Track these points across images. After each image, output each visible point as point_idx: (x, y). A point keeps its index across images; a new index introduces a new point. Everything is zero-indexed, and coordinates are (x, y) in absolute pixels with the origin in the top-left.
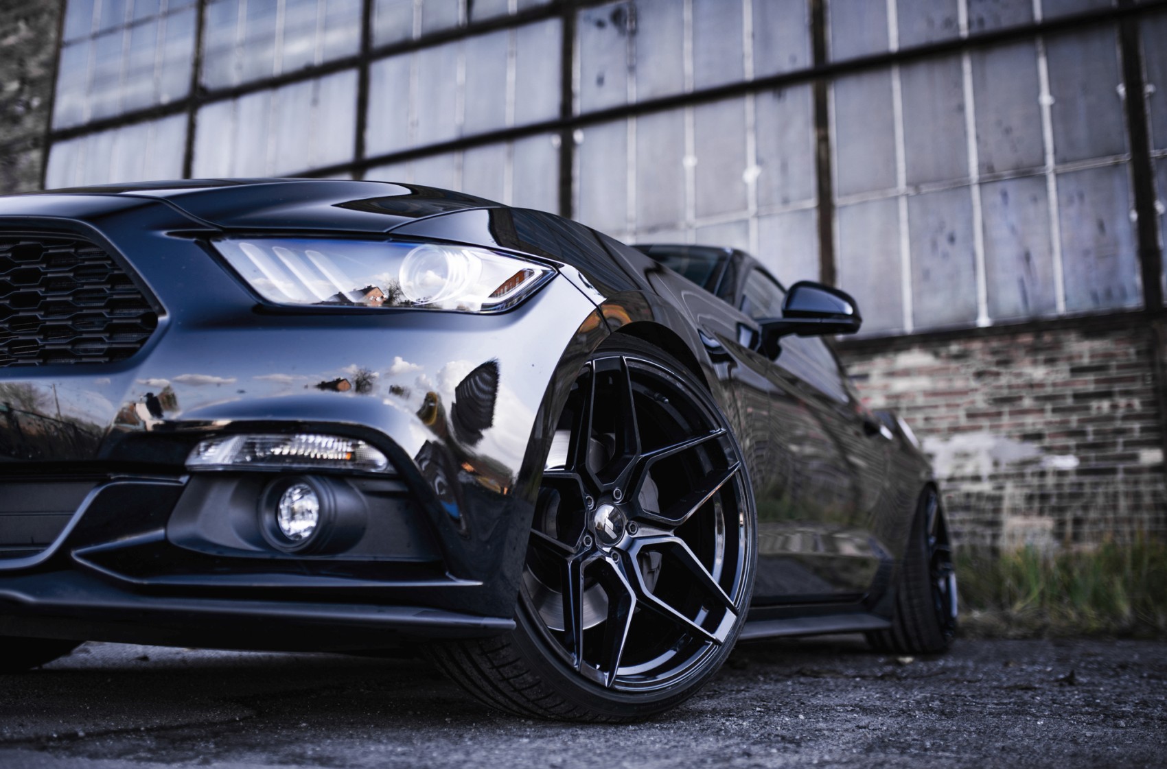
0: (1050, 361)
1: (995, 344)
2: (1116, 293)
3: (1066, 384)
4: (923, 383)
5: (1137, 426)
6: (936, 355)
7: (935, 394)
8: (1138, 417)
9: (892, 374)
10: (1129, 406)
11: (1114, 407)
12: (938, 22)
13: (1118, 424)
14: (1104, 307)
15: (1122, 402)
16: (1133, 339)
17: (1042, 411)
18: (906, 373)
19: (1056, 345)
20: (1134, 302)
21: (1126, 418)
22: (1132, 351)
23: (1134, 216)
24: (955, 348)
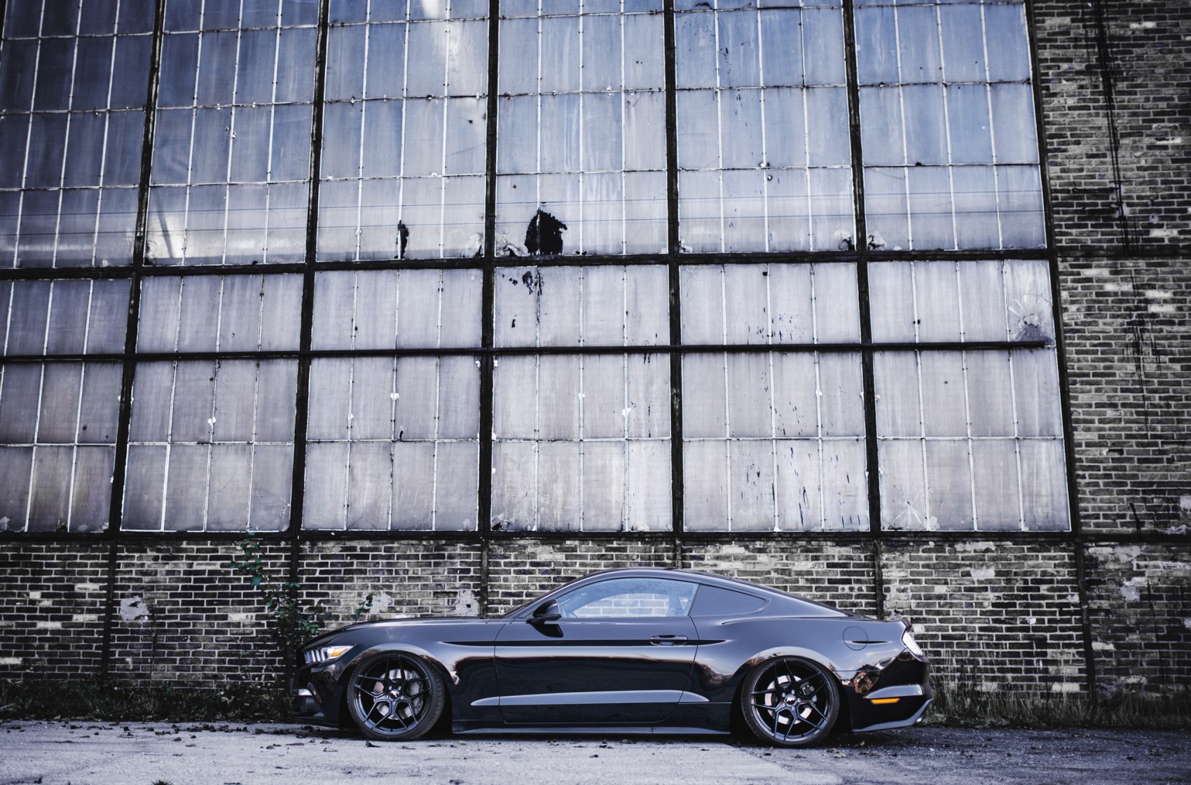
0: (816, 558)
1: (784, 545)
2: (855, 520)
3: (825, 573)
4: (739, 565)
5: (864, 601)
6: (747, 548)
7: (745, 573)
8: (865, 597)
9: (718, 558)
10: (860, 589)
11: (852, 589)
12: (754, 330)
13: (854, 600)
14: (848, 528)
15: (856, 586)
16: (863, 550)
17: (810, 589)
18: (727, 558)
19: (819, 549)
20: (865, 527)
21: (858, 597)
22: (862, 556)
23: (867, 473)
24: (758, 544)
